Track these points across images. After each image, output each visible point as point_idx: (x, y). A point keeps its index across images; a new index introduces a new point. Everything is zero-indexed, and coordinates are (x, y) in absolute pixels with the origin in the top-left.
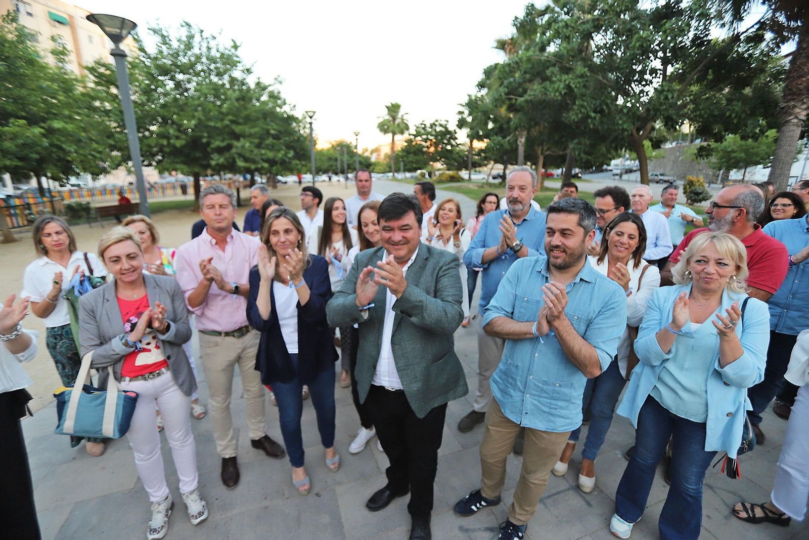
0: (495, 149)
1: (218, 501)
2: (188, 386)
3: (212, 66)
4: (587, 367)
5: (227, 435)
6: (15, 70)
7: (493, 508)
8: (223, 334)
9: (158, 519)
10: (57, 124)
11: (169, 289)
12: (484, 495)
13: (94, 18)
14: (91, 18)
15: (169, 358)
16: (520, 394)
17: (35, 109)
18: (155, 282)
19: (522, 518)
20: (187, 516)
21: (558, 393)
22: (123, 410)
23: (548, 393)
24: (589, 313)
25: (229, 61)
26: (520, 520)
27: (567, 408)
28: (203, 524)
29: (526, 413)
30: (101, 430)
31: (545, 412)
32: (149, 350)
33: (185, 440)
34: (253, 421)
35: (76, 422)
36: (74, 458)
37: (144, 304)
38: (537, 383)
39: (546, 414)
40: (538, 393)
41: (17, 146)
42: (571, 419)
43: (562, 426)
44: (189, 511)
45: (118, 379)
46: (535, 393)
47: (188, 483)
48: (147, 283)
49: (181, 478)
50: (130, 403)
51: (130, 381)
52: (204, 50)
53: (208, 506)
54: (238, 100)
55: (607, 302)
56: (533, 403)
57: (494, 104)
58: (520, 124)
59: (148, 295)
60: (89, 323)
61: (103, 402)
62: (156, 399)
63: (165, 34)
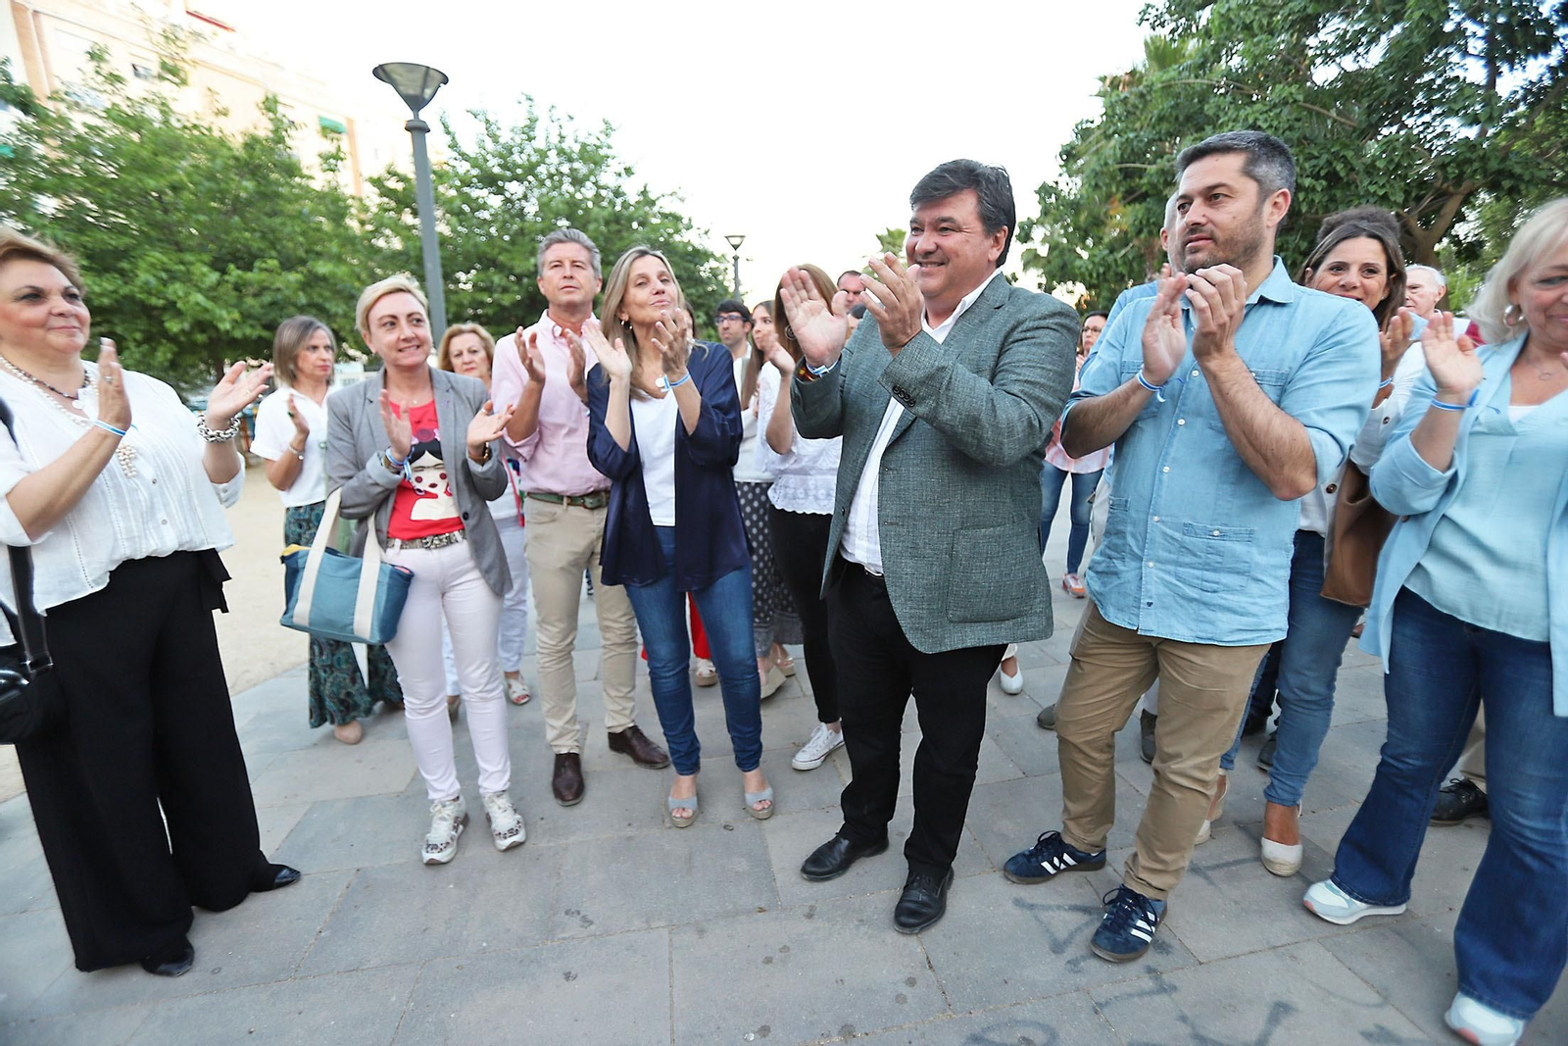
0: (1095, 275)
1: (543, 822)
2: (499, 579)
3: (565, 168)
4: (1282, 467)
5: (566, 711)
6: (266, 186)
7: (1090, 875)
8: (565, 500)
9: (442, 830)
10: (323, 268)
11: (471, 396)
12: (1067, 840)
13: (384, 71)
14: (380, 72)
15: (466, 516)
16: (1134, 564)
17: (290, 245)
18: (449, 382)
19: (1156, 880)
20: (491, 835)
21: (1219, 553)
22: (388, 595)
23: (1195, 555)
24: (1282, 360)
25: (593, 158)
26: (1150, 885)
27: (1241, 591)
28: (516, 851)
29: (1150, 604)
30: (352, 624)
31: (1191, 600)
32: (435, 496)
33: (489, 687)
34: (614, 693)
35: (313, 604)
36: (315, 745)
37: (430, 416)
38: (1169, 532)
39: (1194, 605)
40: (1173, 557)
41: (262, 307)
42: (1254, 615)
43: (1232, 632)
44: (493, 826)
45: (384, 543)
46: (1165, 555)
47: (494, 776)
48: (435, 382)
49: (482, 764)
50: (401, 584)
51: (402, 547)
52: (555, 140)
53: (526, 823)
54: (607, 223)
55: (1325, 332)
56: (1162, 579)
57: (1093, 183)
58: (1148, 220)
59: (437, 400)
60: (341, 439)
61: (357, 575)
62: (443, 595)
63: (492, 119)
